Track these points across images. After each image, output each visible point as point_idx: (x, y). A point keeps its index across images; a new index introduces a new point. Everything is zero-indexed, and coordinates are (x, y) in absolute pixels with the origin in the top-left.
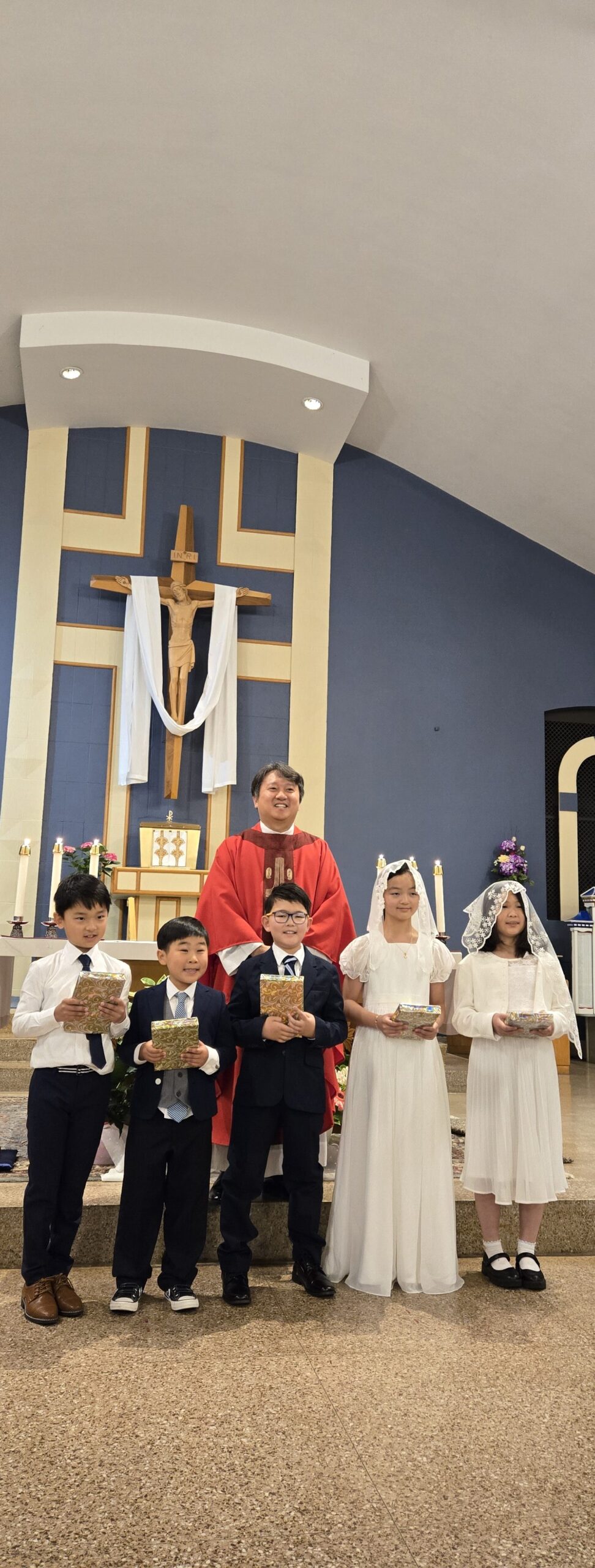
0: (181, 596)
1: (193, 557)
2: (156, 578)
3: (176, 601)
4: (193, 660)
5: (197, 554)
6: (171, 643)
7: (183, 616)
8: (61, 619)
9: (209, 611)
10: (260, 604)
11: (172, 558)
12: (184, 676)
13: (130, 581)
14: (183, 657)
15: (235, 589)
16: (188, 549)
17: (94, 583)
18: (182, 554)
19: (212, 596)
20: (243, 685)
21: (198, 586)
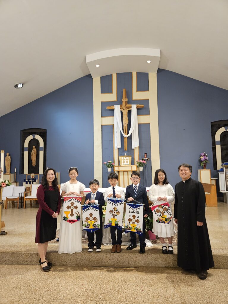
0: (124, 108)
1: (127, 100)
2: (119, 105)
3: (124, 109)
4: (128, 121)
5: (127, 99)
6: (123, 118)
7: (125, 112)
8: (102, 116)
9: (131, 110)
10: (141, 107)
11: (122, 100)
12: (126, 125)
13: (114, 107)
14: (126, 121)
15: (136, 105)
16: (125, 98)
17: (107, 108)
18: (124, 99)
19: (131, 107)
20: (139, 125)
21: (128, 105)
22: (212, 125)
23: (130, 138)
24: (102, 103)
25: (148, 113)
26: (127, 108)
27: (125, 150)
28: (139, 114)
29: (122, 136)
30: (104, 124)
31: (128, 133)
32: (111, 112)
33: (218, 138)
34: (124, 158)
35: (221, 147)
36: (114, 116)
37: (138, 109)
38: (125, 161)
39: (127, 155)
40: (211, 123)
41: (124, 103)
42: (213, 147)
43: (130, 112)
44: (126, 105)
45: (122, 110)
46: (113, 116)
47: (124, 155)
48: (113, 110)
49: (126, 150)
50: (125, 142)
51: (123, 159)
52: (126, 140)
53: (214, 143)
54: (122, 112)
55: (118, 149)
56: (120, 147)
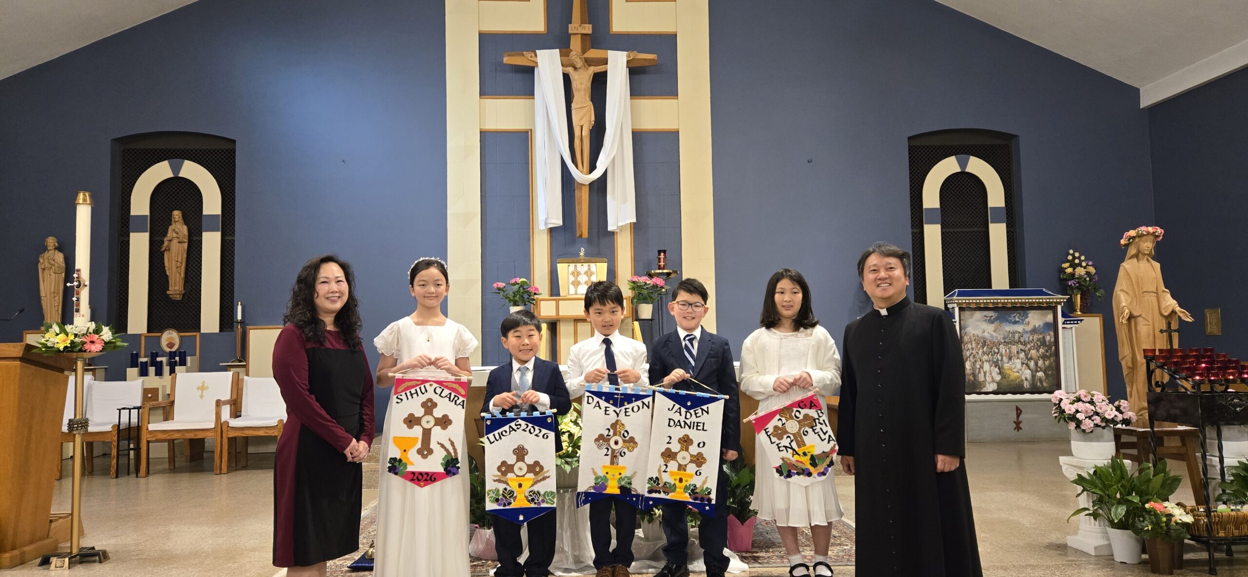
0: (579, 63)
1: (588, 29)
2: (557, 51)
3: (575, 68)
4: (593, 118)
5: (590, 26)
6: (573, 106)
7: (582, 81)
8: (483, 93)
9: (604, 74)
10: (647, 64)
11: (570, 31)
12: (586, 133)
13: (536, 55)
14: (584, 117)
15: (625, 53)
16: (583, 22)
17: (506, 60)
18: (578, 27)
19: (605, 62)
20: (638, 137)
21: (593, 53)
22: (911, 149)
23: (600, 187)
24: (487, 40)
25: (671, 91)
26: (589, 62)
27: (581, 236)
28: (636, 91)
29: (567, 180)
30: (490, 126)
31: (592, 168)
32: (519, 76)
33: (931, 198)
34: (579, 265)
35: (943, 233)
36: (534, 95)
37: (635, 71)
38: (579, 279)
39: (586, 255)
40: (910, 138)
41: (576, 44)
42: (915, 230)
43: (599, 82)
44: (584, 51)
45: (570, 70)
46: (529, 92)
47: (578, 255)
48: (529, 71)
49: (585, 235)
50: (580, 203)
51: (573, 273)
52: (583, 198)
53: (918, 216)
54: (567, 79)
55: (552, 231)
56: (558, 221)
